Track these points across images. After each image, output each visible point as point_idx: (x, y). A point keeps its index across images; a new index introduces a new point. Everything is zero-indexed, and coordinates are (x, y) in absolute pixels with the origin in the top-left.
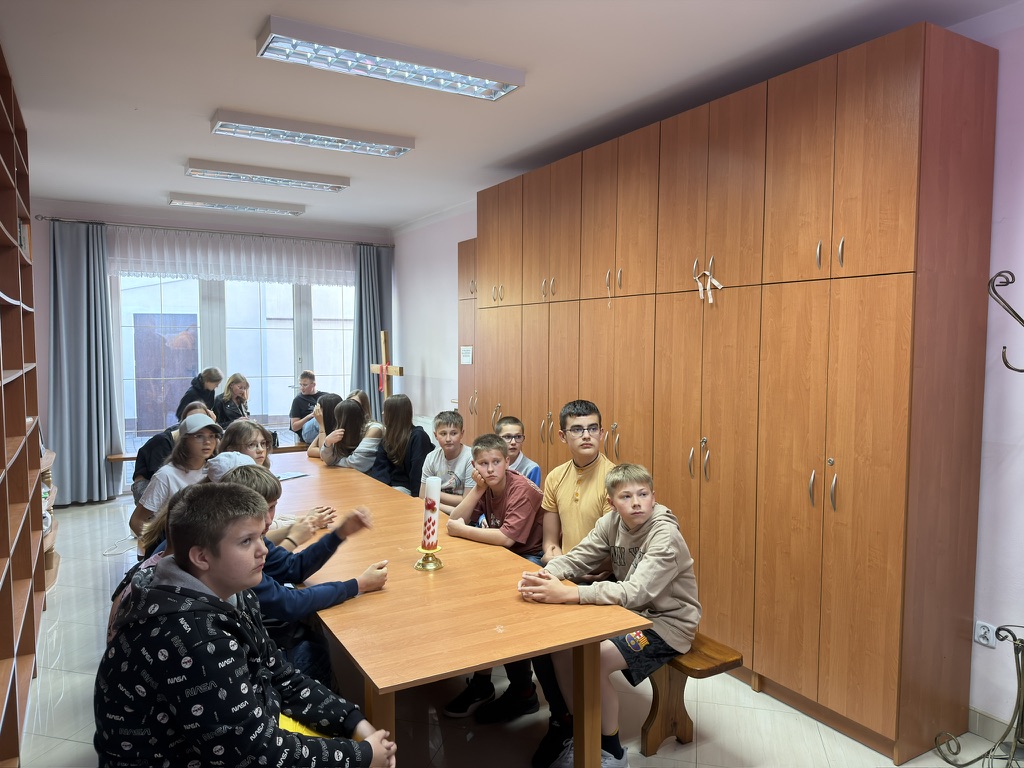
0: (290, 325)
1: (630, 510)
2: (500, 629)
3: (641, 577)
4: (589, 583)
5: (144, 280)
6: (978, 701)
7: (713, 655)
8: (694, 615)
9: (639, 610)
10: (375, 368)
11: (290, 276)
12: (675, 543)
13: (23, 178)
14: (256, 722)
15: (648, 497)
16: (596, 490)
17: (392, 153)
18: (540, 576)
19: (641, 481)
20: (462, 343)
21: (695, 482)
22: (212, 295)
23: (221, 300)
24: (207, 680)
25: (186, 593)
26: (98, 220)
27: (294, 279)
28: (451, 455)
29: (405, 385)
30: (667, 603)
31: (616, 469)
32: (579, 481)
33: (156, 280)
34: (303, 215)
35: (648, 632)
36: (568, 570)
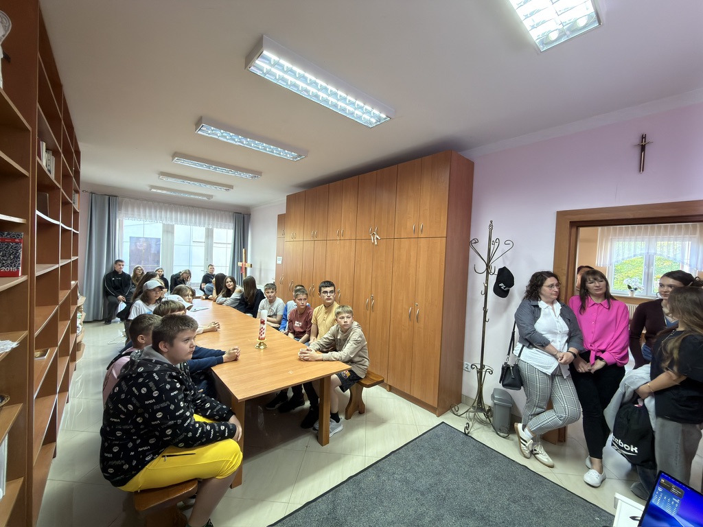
0: (203, 244)
1: (343, 323)
2: (291, 372)
3: (348, 350)
4: (327, 352)
5: (136, 222)
6: (464, 392)
7: (374, 379)
8: (367, 363)
9: (346, 362)
10: (240, 264)
11: (204, 224)
12: (360, 337)
13: (77, 173)
14: (187, 418)
15: (351, 319)
16: (332, 316)
17: (252, 177)
18: (308, 350)
19: (348, 312)
20: (278, 255)
21: (368, 312)
22: (169, 230)
23: (173, 233)
24: (165, 401)
25: (157, 362)
26: (114, 194)
27: (206, 226)
28: (271, 302)
29: (252, 272)
30: (357, 359)
31: (339, 307)
32: (326, 313)
33: (142, 222)
34: (212, 200)
35: (350, 371)
36: (318, 347)
